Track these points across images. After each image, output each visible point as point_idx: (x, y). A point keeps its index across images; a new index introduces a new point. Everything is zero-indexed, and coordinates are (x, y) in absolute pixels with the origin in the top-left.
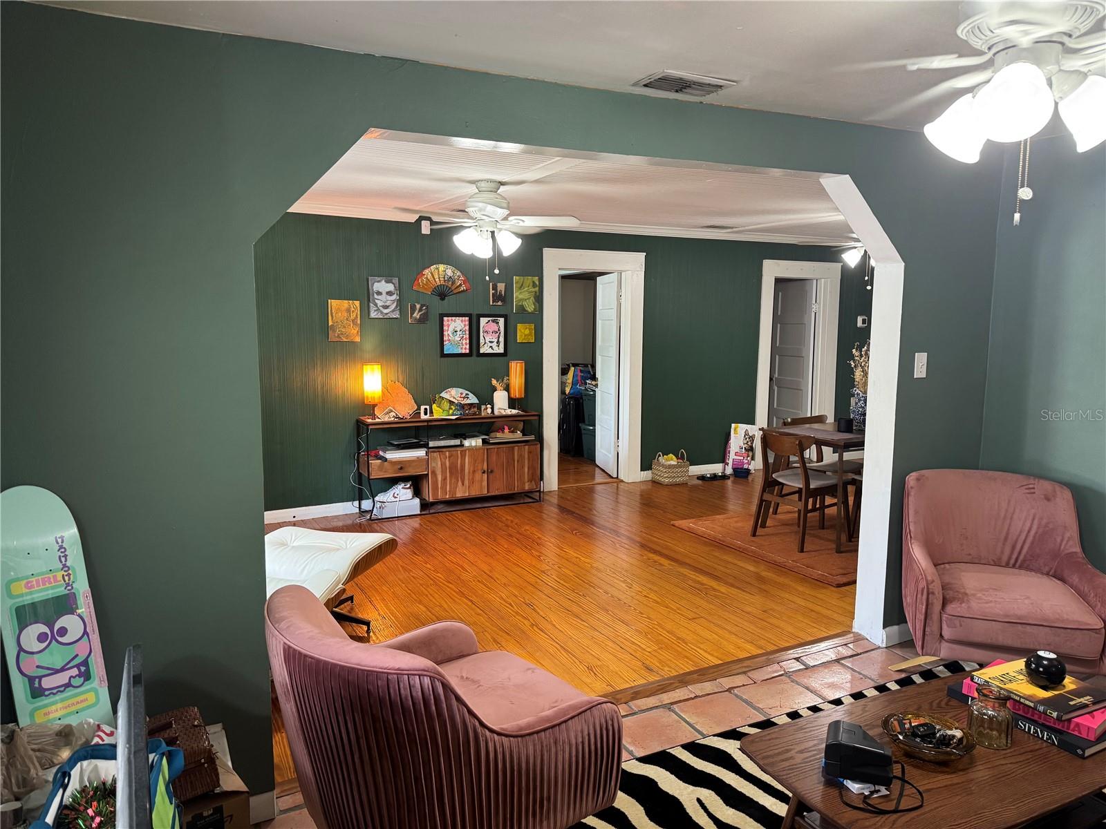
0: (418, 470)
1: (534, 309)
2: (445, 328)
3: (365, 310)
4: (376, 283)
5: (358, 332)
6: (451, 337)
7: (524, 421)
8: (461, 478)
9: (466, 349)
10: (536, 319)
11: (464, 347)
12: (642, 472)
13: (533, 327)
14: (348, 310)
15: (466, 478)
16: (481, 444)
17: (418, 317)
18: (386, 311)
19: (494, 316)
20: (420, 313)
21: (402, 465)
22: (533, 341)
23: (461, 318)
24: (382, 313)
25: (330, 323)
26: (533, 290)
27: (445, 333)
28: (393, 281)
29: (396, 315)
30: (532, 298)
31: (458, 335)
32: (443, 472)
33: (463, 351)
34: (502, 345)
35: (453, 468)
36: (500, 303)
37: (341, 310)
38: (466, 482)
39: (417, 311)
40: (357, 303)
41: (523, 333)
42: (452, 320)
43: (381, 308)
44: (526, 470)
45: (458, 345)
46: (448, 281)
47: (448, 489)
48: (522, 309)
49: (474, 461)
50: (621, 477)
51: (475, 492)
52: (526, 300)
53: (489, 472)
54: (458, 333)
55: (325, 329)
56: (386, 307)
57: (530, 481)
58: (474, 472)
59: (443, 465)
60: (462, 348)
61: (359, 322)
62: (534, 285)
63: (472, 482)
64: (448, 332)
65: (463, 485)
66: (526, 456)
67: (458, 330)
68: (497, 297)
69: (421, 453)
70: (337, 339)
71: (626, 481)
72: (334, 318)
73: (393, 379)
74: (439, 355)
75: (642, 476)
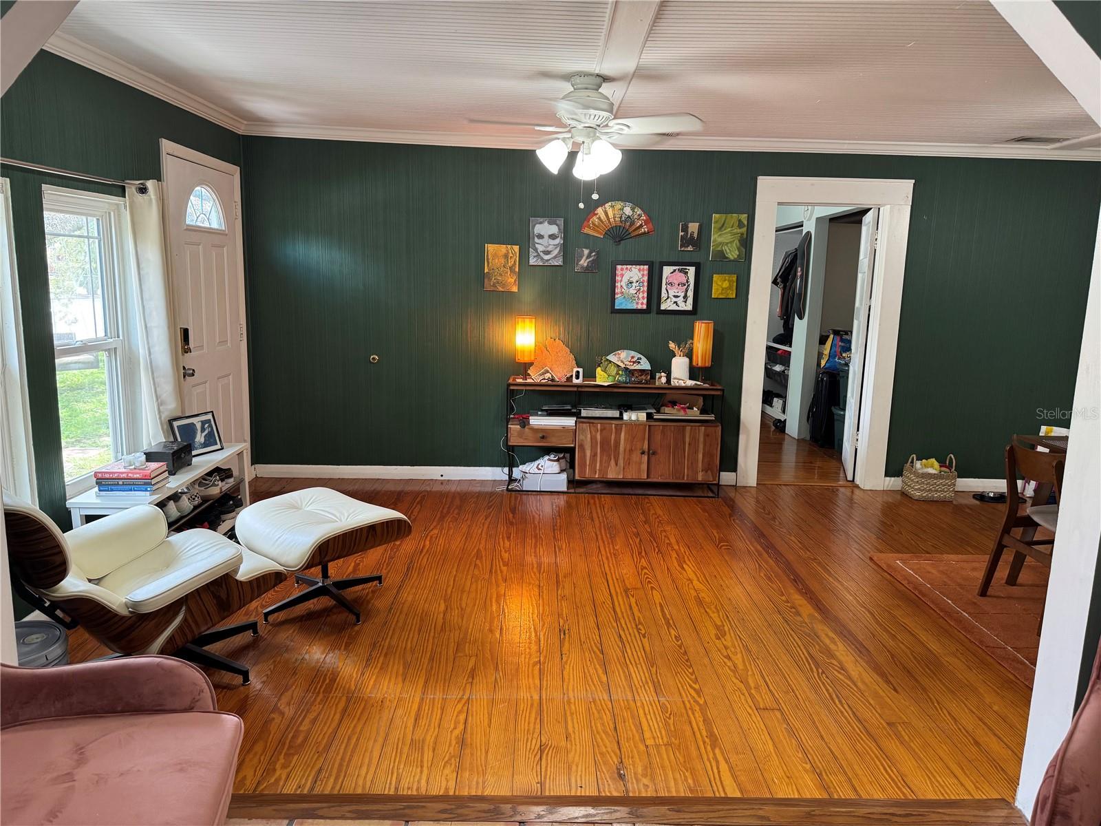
0: (564, 441)
1: (738, 256)
2: (618, 278)
3: (524, 256)
4: (537, 225)
5: (515, 281)
6: (625, 289)
7: (704, 396)
8: (615, 458)
9: (642, 304)
10: (741, 270)
11: (640, 301)
12: (888, 478)
13: (735, 279)
14: (506, 256)
15: (621, 457)
16: (645, 419)
17: (585, 265)
18: (547, 257)
19: (682, 264)
20: (588, 260)
21: (544, 433)
22: (734, 296)
23: (638, 267)
24: (542, 259)
25: (486, 271)
26: (739, 231)
27: (618, 284)
28: (558, 222)
29: (559, 262)
30: (737, 242)
31: (634, 287)
32: (593, 447)
33: (640, 307)
34: (690, 300)
35: (605, 443)
36: (690, 248)
37: (499, 255)
38: (621, 462)
39: (584, 258)
40: (516, 248)
41: (721, 286)
42: (627, 268)
43: (541, 254)
44: (700, 456)
45: (632, 298)
46: (626, 221)
47: (598, 468)
48: (721, 255)
49: (632, 438)
50: (858, 481)
51: (631, 475)
52: (727, 243)
53: (651, 453)
54: (634, 285)
55: (482, 277)
56: (547, 253)
57: (705, 470)
58: (631, 451)
59: (593, 439)
60: (637, 303)
61: (517, 269)
62: (740, 224)
63: (628, 463)
64: (621, 283)
65: (617, 465)
66: (702, 439)
67: (635, 281)
68: (688, 241)
69: (570, 422)
70: (492, 289)
71: (863, 487)
72: (490, 264)
73: (553, 336)
74: (609, 311)
75: (886, 483)
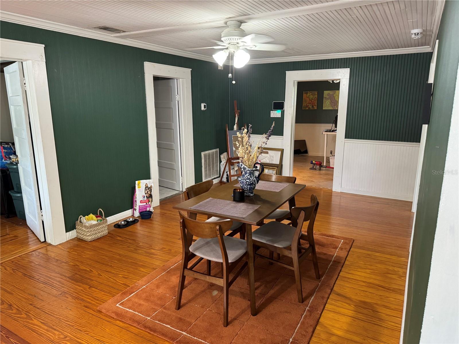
12: (68, 233)
50: (49, 240)
71: (53, 244)
75: (68, 236)
